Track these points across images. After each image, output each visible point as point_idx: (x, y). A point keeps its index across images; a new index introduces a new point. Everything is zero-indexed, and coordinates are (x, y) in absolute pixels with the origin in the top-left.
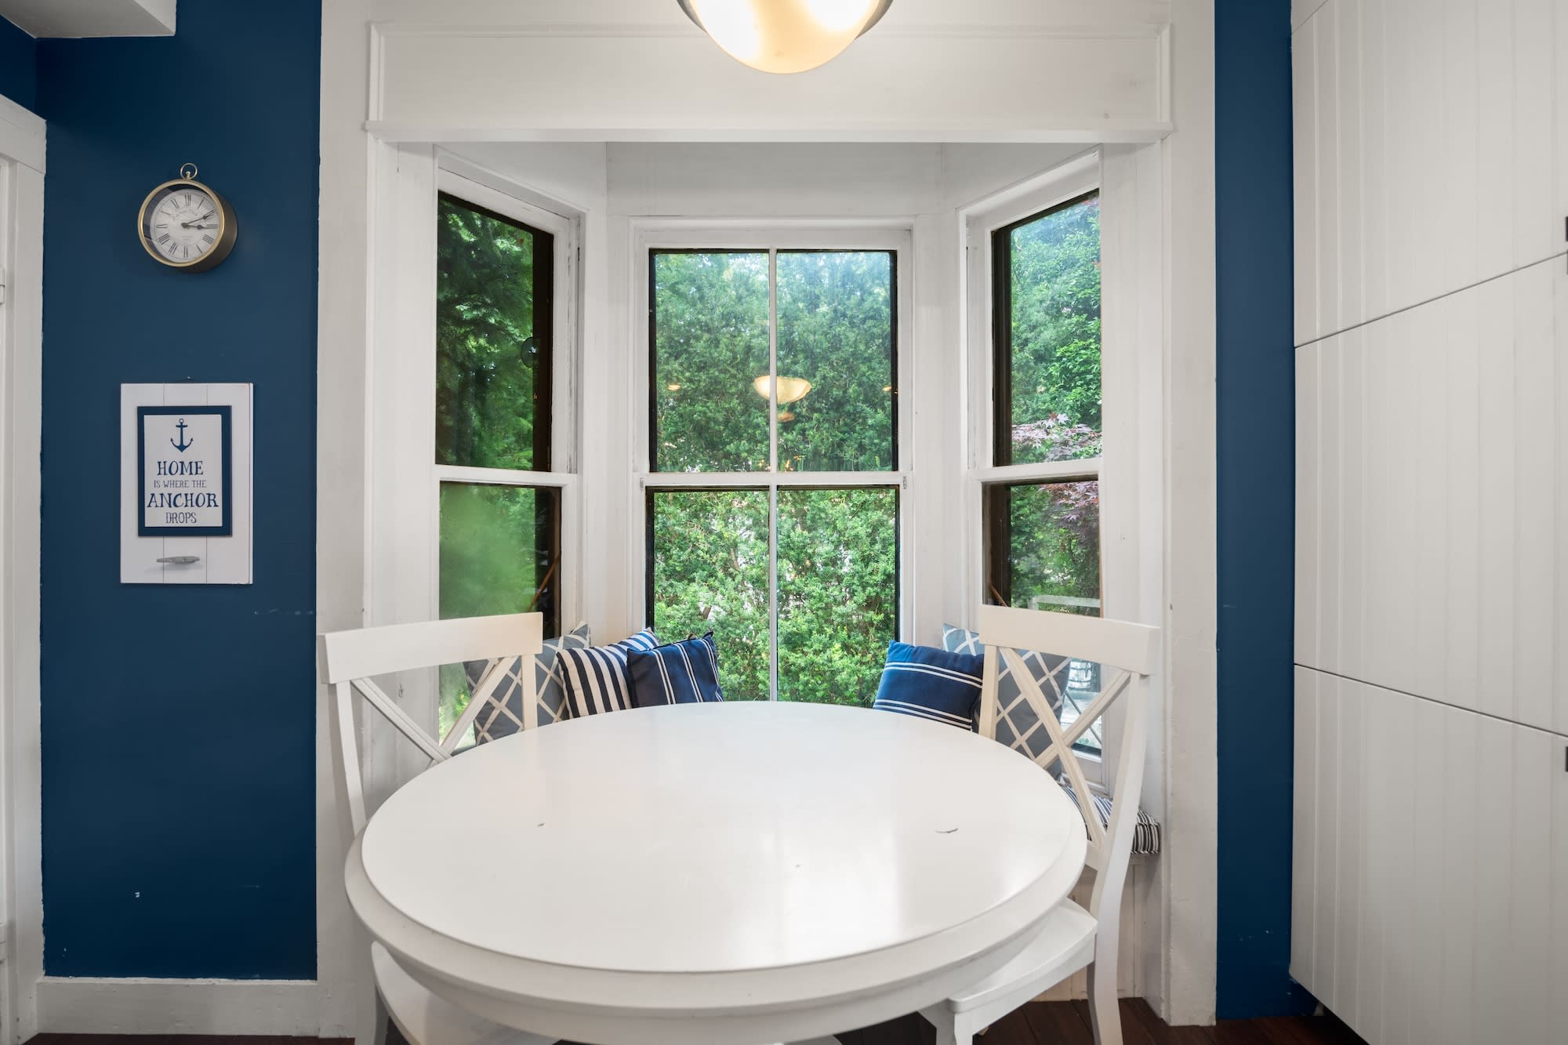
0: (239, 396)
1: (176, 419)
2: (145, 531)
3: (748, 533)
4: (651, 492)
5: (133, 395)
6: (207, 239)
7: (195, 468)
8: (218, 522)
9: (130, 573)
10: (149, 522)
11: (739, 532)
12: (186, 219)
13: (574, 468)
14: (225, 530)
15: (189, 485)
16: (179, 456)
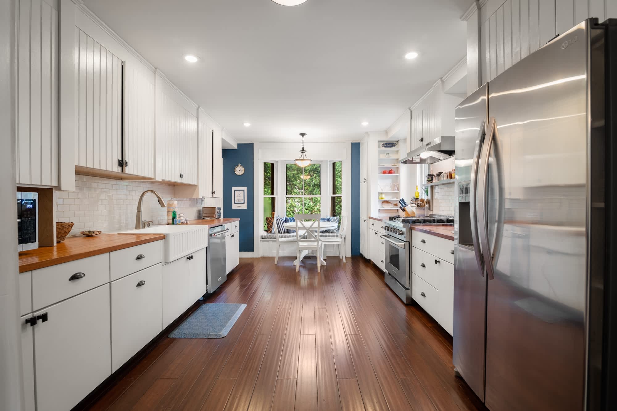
0: (245, 189)
1: (239, 191)
2: (235, 203)
3: (298, 204)
4: (287, 198)
5: (234, 189)
6: (242, 172)
7: (241, 196)
8: (243, 202)
9: (233, 208)
10: (236, 202)
11: (296, 203)
12: (240, 170)
13: (277, 195)
14: (244, 203)
15: (240, 198)
16: (239, 195)
